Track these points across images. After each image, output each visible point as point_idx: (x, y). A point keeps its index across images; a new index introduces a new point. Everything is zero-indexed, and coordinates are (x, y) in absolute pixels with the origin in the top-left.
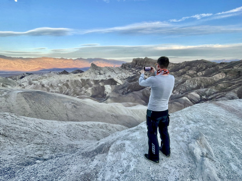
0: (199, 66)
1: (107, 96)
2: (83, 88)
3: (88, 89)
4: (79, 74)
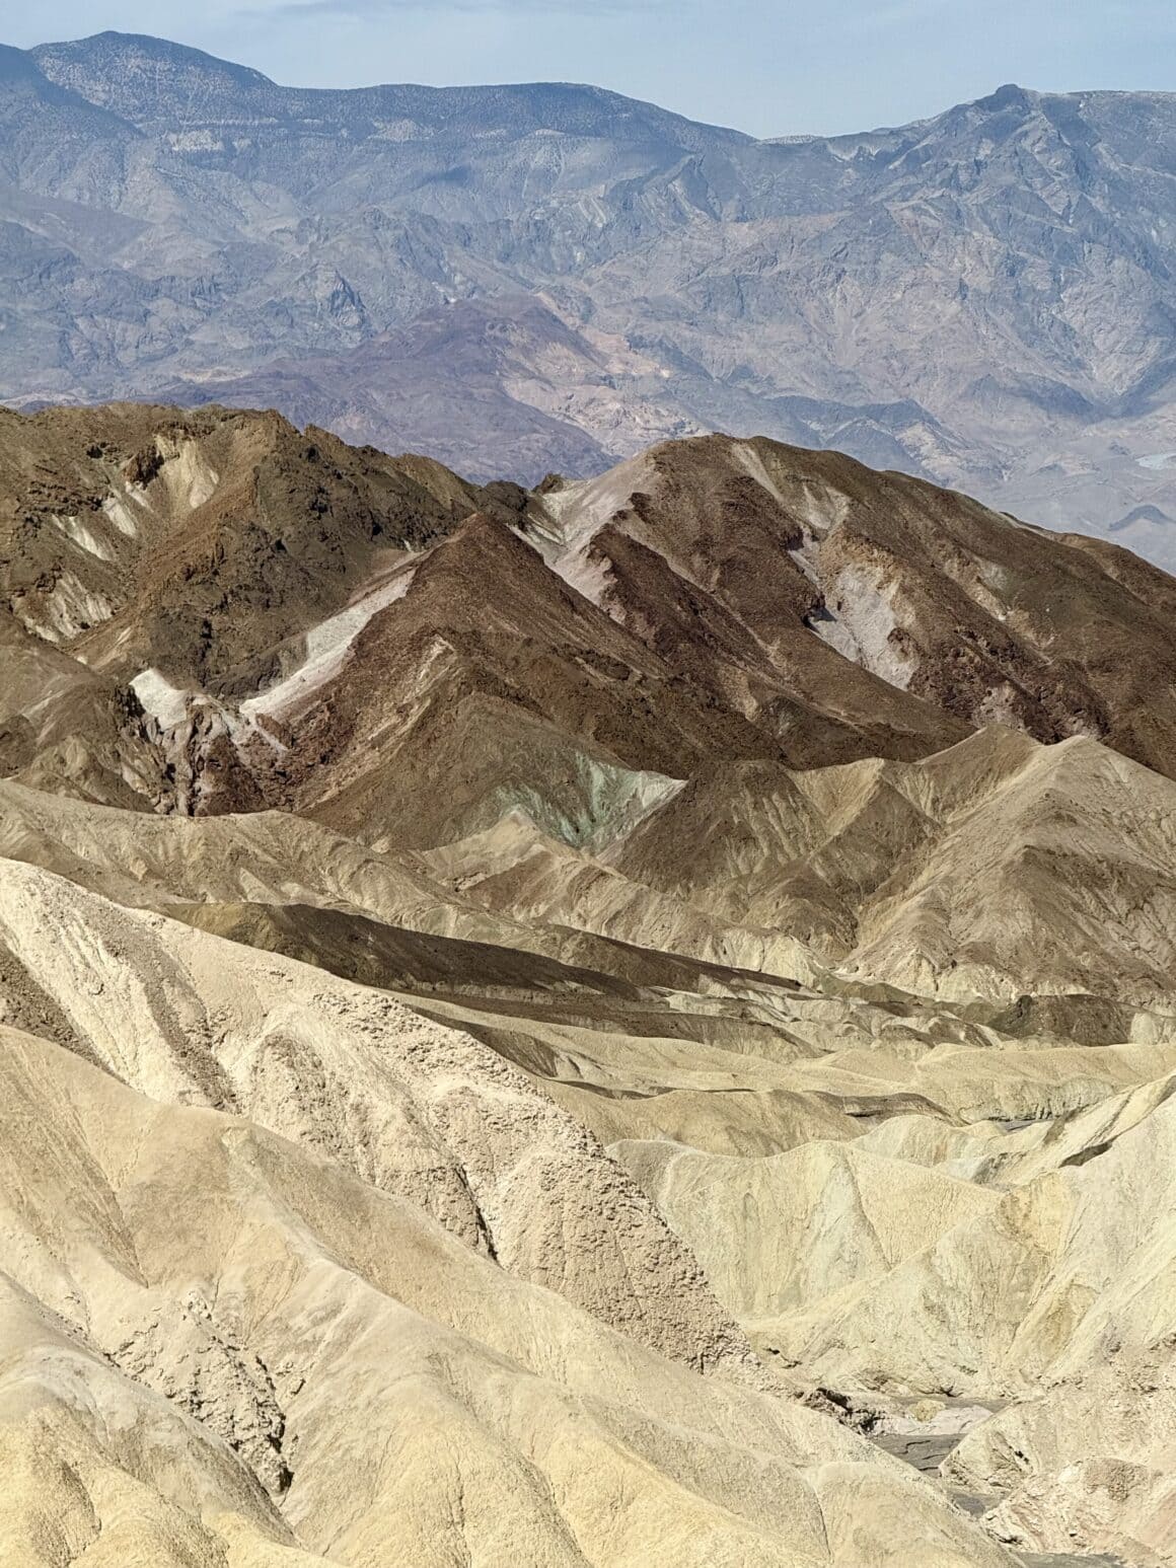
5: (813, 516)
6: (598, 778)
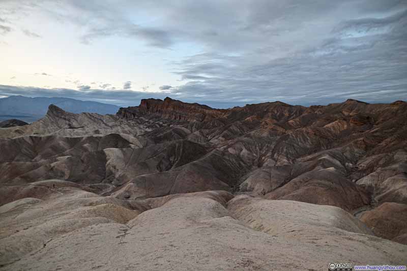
0: (278, 112)
1: (117, 176)
2: (37, 158)
3: (56, 160)
4: (18, 128)
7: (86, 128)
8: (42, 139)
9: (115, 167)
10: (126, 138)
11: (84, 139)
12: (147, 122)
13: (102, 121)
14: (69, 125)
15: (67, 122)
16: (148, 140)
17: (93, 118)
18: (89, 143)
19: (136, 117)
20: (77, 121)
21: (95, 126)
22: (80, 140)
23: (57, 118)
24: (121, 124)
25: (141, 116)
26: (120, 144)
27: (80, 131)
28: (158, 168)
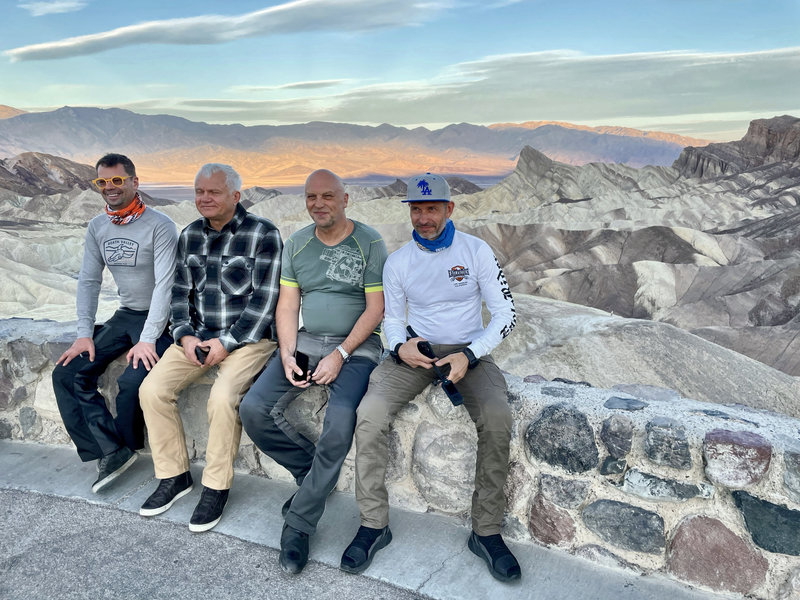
5: (46, 162)
6: (19, 198)
7: (594, 201)
8: (518, 231)
9: (653, 303)
10: (688, 240)
11: (594, 234)
12: (760, 187)
13: (635, 184)
14: (559, 193)
15: (556, 186)
16: (746, 246)
17: (612, 177)
18: (604, 244)
19: (728, 174)
20: (576, 183)
21: (616, 198)
22: (585, 236)
23: (535, 177)
24: (682, 193)
25: (743, 171)
26: (672, 252)
27: (581, 209)
28: (751, 319)
